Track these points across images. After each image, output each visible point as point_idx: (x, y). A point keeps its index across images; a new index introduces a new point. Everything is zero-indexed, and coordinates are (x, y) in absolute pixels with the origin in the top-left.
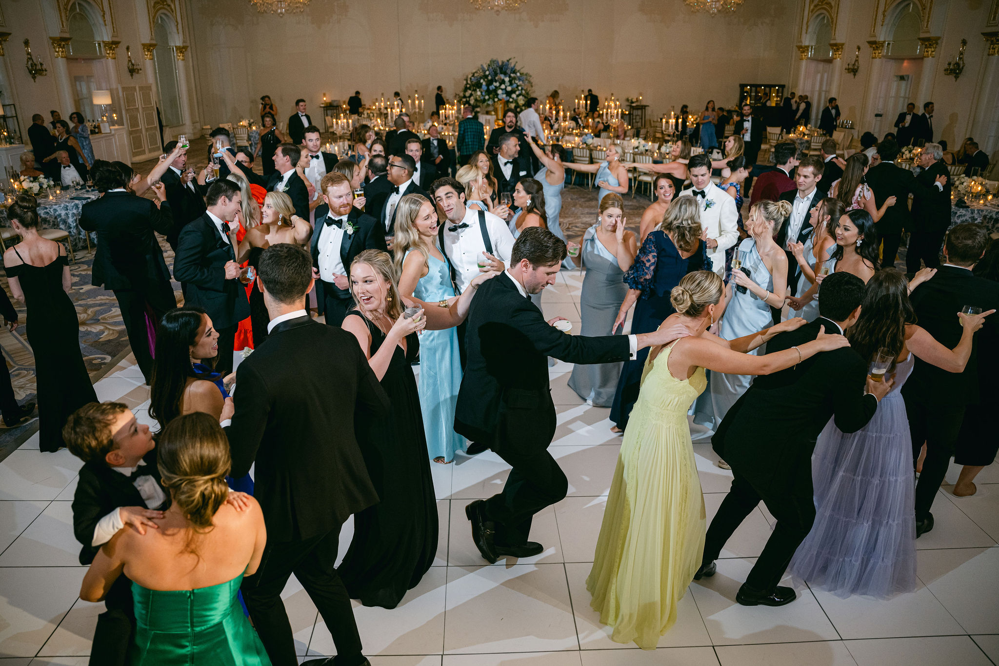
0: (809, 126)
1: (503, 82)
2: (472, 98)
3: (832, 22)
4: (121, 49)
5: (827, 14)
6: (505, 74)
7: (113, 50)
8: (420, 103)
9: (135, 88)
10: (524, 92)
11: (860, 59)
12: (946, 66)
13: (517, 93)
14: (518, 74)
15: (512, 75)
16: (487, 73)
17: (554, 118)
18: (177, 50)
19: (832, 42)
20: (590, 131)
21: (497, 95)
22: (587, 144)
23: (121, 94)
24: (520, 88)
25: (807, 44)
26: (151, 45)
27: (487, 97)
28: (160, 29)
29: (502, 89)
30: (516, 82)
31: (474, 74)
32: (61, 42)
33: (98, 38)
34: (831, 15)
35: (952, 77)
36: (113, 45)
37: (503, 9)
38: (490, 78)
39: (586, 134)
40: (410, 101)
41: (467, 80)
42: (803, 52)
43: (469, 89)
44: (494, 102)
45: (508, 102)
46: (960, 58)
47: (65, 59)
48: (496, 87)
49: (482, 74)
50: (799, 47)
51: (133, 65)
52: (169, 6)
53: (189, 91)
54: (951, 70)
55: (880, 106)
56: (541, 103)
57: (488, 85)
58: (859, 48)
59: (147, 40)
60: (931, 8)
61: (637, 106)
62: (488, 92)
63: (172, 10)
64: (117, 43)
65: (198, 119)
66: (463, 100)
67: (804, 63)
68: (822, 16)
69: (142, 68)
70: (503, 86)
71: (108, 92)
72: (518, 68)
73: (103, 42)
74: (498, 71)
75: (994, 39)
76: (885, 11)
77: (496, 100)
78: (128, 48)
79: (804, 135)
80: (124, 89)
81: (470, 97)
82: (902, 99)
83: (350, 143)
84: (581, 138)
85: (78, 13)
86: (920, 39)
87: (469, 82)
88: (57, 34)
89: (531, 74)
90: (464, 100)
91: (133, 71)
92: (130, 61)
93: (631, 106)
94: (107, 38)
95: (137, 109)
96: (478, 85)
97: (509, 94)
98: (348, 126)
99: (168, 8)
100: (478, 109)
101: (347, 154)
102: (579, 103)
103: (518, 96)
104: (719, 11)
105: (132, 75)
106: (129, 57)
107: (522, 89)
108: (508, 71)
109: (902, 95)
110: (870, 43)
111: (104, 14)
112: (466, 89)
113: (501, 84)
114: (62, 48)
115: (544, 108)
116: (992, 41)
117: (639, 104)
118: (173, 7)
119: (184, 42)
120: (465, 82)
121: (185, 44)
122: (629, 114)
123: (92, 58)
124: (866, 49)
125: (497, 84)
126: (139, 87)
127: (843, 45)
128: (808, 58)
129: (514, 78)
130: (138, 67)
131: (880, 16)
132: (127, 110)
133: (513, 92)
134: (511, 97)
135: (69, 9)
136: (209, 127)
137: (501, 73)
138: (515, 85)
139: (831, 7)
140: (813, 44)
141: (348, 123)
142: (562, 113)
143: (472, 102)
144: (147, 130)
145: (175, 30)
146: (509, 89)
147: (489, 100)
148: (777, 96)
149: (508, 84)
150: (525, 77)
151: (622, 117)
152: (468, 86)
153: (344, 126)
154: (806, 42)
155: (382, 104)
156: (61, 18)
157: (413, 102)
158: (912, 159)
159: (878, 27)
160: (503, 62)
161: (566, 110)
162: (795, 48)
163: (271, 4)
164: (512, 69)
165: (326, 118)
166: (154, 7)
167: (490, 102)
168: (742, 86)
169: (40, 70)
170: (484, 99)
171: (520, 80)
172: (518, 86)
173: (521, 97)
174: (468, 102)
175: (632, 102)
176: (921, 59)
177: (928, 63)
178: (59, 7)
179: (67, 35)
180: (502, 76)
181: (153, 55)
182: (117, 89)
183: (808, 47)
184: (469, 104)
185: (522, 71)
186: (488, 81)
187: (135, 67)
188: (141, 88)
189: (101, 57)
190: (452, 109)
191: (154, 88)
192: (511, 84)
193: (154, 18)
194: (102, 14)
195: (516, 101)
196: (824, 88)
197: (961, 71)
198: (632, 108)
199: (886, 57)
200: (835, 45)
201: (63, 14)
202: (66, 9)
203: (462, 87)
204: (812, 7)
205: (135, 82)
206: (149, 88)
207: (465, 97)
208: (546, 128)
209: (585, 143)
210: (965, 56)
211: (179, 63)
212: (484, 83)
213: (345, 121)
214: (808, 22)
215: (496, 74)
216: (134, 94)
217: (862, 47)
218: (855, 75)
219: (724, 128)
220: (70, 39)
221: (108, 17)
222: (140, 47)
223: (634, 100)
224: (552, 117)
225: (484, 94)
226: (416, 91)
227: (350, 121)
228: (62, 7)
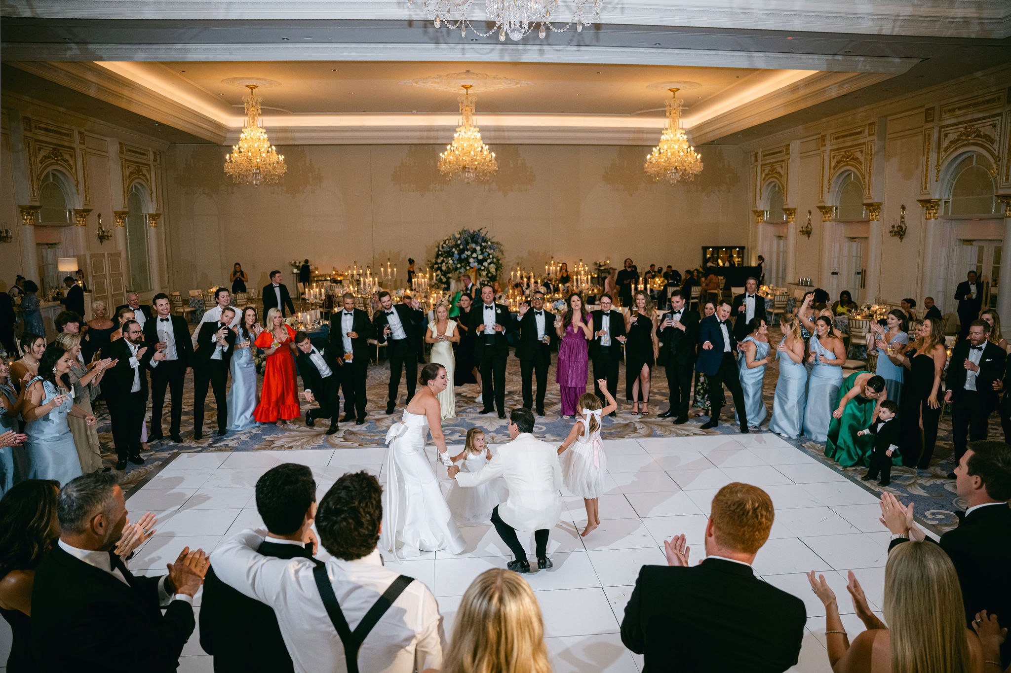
0: (771, 285)
1: (474, 251)
2: (444, 264)
3: (783, 189)
4: (92, 217)
5: (778, 182)
6: (477, 243)
7: (84, 217)
8: (392, 271)
9: (104, 254)
10: (495, 260)
11: (812, 223)
12: (891, 229)
13: (489, 261)
14: (489, 243)
15: (483, 244)
16: (459, 242)
17: (525, 285)
18: (149, 218)
19: (785, 207)
20: (561, 295)
21: (469, 263)
22: (558, 310)
23: (88, 261)
24: (491, 256)
25: (762, 209)
26: (123, 213)
27: (459, 266)
28: (134, 198)
29: (474, 258)
30: (488, 250)
31: (445, 241)
32: (29, 210)
33: (68, 206)
34: (781, 183)
35: (897, 239)
36: (84, 213)
37: (473, 181)
38: (461, 247)
39: (557, 300)
40: (382, 269)
41: (439, 247)
42: (759, 216)
43: (441, 255)
44: (466, 270)
45: (480, 269)
46: (902, 222)
47: (33, 227)
48: (467, 255)
49: (454, 243)
50: (755, 212)
51: (103, 232)
52: (145, 176)
53: (160, 257)
54: (896, 232)
55: (836, 265)
56: (512, 269)
57: (461, 252)
58: (810, 212)
59: (120, 208)
60: (870, 178)
61: (605, 269)
62: (460, 260)
63: (147, 179)
64: (88, 211)
65: (167, 285)
66: (434, 267)
67: (761, 227)
68: (773, 184)
69: (113, 235)
70: (475, 255)
71: (75, 259)
72: (489, 236)
73: (74, 210)
74: (470, 241)
75: (928, 205)
76: (829, 180)
77: (468, 268)
78: (99, 216)
79: (768, 294)
80: (92, 256)
81: (441, 263)
82: (854, 259)
83: (322, 310)
84: (553, 304)
85: (51, 183)
86: (864, 204)
87: (441, 249)
88: (27, 202)
89: (501, 243)
90: (437, 266)
91: (103, 237)
92: (101, 228)
93: (599, 269)
94: (79, 206)
95: (105, 275)
96: (450, 254)
97: (480, 262)
98: (320, 294)
99: (144, 178)
100: (450, 275)
101: (319, 323)
102: (549, 269)
103: (489, 264)
104: (678, 181)
105: (101, 242)
106: (100, 224)
107: (493, 257)
108: (480, 241)
109: (854, 254)
110: (819, 207)
111: (78, 184)
112: (438, 256)
113: (472, 253)
114: (31, 216)
115: (515, 275)
116: (927, 207)
117: (606, 267)
118: (148, 176)
119: (157, 210)
120: (437, 249)
121: (159, 212)
122: (598, 277)
123: (63, 225)
124: (817, 214)
125: (469, 253)
126: (108, 254)
127: (795, 209)
128: (764, 222)
129: (486, 247)
130: (109, 235)
131: (826, 185)
132: (93, 276)
133: (485, 260)
134: (482, 265)
135: (42, 179)
136: (178, 293)
137: (473, 242)
138: (486, 254)
139: (781, 176)
140: (768, 208)
141: (320, 291)
142: (532, 280)
143: (444, 268)
144: (113, 296)
145: (148, 198)
146: (481, 257)
147: (460, 268)
148: (738, 257)
149: (480, 252)
150: (496, 246)
151: (592, 282)
152: (440, 253)
153: (316, 295)
154: (761, 207)
155: (355, 272)
156: (33, 187)
157: (386, 271)
158: (871, 316)
159: (825, 195)
160: (474, 232)
161: (536, 276)
162: (751, 212)
163: (247, 176)
164: (483, 238)
165: (298, 284)
166: (129, 177)
167: (462, 270)
168: (705, 249)
169: (5, 237)
170: (457, 267)
171: (491, 248)
172: (489, 255)
173: (492, 265)
174: (439, 269)
175: (600, 266)
176: (867, 222)
177: (874, 224)
178: (32, 176)
179: (37, 204)
180: (474, 246)
181: (125, 222)
182: (85, 256)
183: (763, 211)
184: (441, 271)
185: (493, 240)
186: (460, 249)
187: (105, 234)
188: (110, 255)
189: (71, 224)
190: (424, 277)
191: (123, 255)
192: (482, 253)
193: (128, 187)
194: (75, 183)
195: (487, 269)
196: (782, 249)
197: (904, 232)
198: (600, 271)
199: (835, 220)
200: (788, 210)
201: (35, 186)
202: (39, 179)
203: (434, 254)
204: (763, 176)
205: (106, 248)
206: (119, 255)
207: (436, 263)
208: (518, 295)
209: (557, 309)
210: (906, 220)
211: (151, 230)
212: (456, 252)
213: (317, 290)
214: (761, 189)
215: (467, 243)
216: (102, 261)
217: (812, 211)
218: (809, 237)
219: (691, 289)
220: (40, 207)
221: (81, 187)
222: (112, 215)
223: (602, 264)
224: (523, 284)
225: (455, 262)
226: (389, 259)
227: (323, 290)
228: (34, 178)
